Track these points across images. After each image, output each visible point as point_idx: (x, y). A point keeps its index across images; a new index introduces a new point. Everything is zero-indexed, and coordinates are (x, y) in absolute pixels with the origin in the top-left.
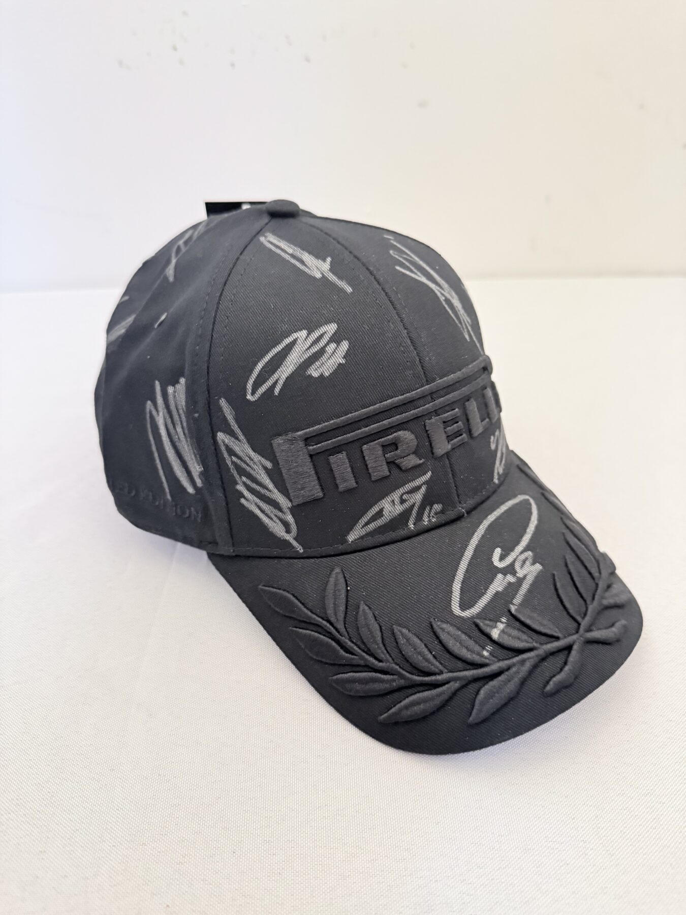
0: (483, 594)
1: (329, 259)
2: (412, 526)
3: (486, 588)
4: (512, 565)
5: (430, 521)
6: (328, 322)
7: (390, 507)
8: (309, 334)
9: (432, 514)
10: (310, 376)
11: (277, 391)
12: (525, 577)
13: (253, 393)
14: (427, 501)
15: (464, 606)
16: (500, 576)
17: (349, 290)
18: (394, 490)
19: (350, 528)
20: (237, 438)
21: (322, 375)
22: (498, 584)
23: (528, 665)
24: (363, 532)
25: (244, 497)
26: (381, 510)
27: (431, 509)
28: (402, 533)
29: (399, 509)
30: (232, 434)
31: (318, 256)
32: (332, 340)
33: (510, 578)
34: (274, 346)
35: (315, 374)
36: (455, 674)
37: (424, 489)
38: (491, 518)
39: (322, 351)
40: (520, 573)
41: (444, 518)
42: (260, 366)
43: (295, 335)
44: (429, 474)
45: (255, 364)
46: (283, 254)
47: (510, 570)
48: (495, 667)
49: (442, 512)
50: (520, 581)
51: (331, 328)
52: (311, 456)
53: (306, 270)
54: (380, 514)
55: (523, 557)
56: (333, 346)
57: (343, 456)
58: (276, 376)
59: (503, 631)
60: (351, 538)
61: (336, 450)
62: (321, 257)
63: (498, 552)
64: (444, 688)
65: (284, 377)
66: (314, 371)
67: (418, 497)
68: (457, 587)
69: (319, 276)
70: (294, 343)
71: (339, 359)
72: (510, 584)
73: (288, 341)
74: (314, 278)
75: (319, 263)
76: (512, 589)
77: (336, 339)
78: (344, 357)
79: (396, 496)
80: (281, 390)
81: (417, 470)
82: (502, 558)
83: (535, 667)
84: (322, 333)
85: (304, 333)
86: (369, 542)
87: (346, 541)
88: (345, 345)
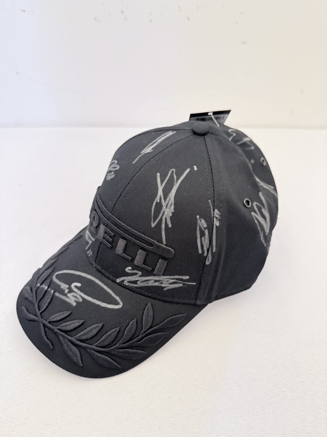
12: (68, 297)
44: (94, 240)
47: (71, 291)
76: (62, 292)
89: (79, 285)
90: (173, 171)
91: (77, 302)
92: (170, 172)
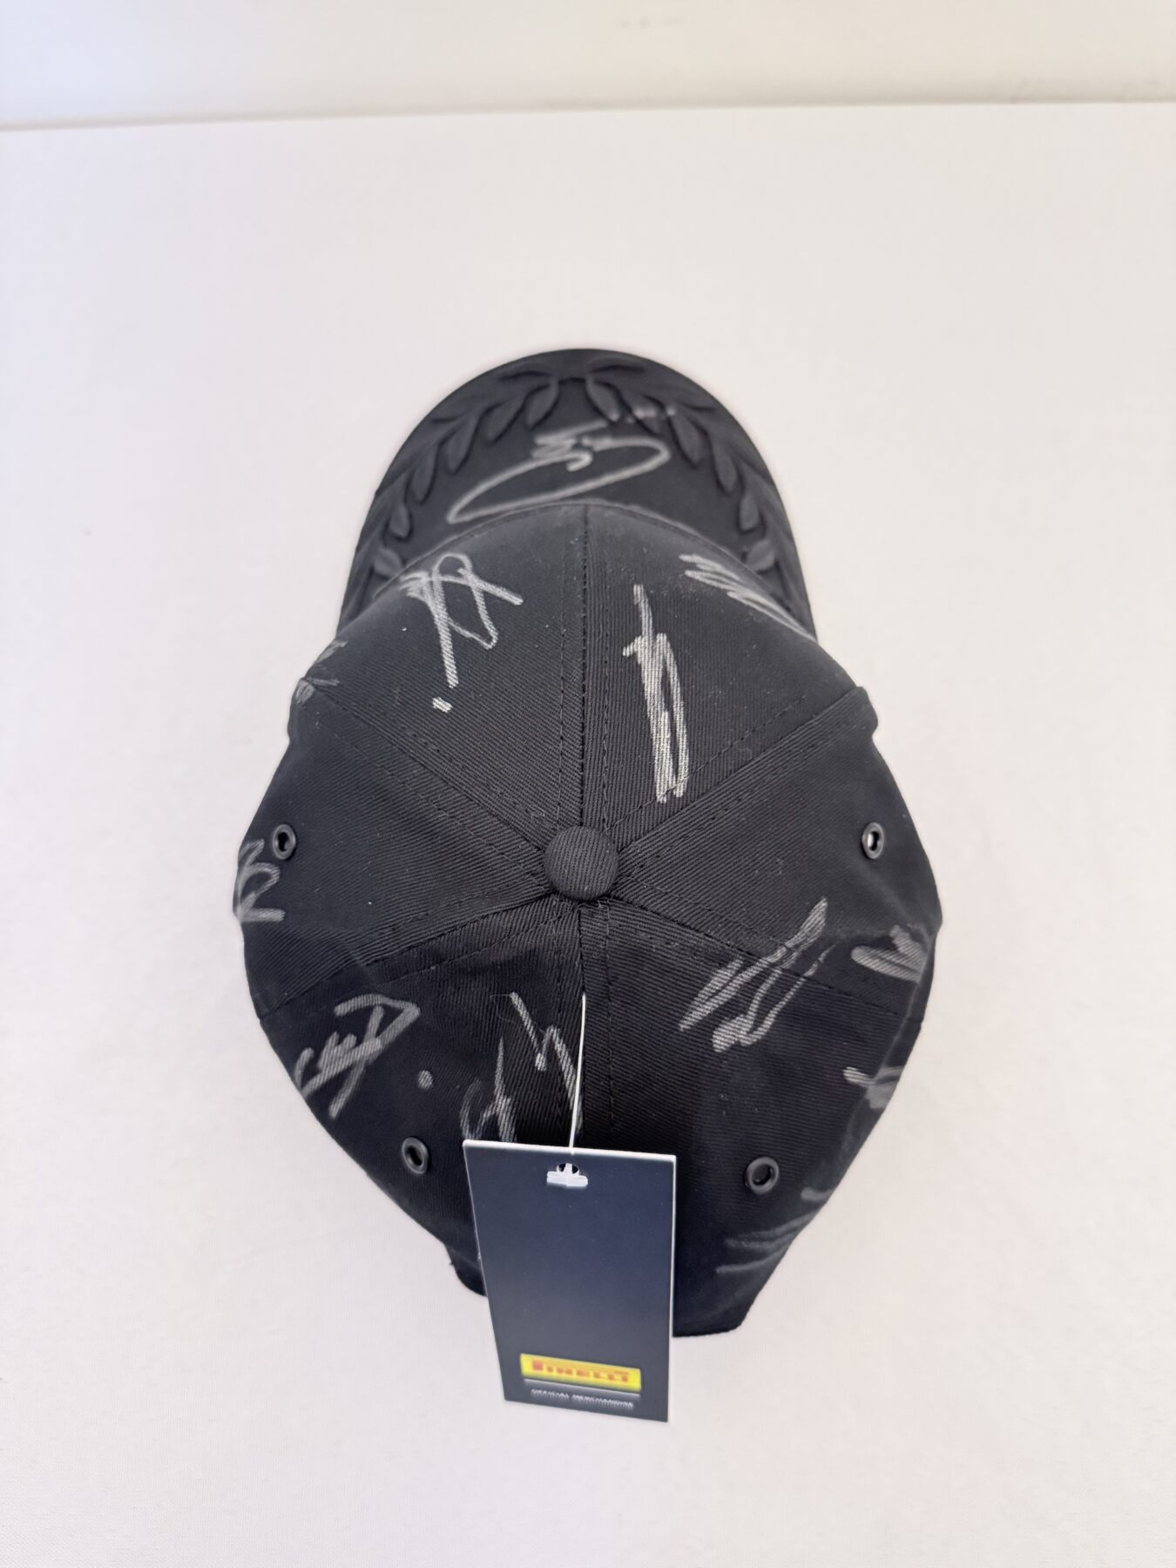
1: (627, 652)
6: (693, 579)
12: (568, 438)
17: (638, 588)
31: (636, 672)
47: (578, 447)
53: (670, 660)
69: (662, 638)
74: (669, 639)
75: (644, 658)
89: (573, 467)
90: (489, 639)
91: (536, 446)
92: (493, 632)
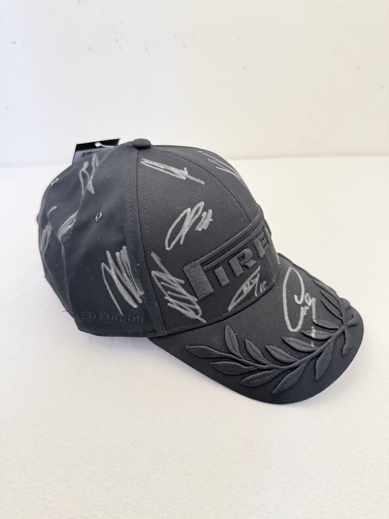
0: (299, 318)
1: (185, 169)
2: (256, 295)
3: (299, 315)
4: (304, 301)
5: (263, 290)
6: (199, 201)
7: (246, 288)
8: (192, 209)
9: (263, 287)
10: (198, 231)
11: (182, 242)
12: (311, 305)
13: (169, 246)
14: (260, 281)
15: (294, 326)
16: (302, 308)
17: (203, 183)
18: (246, 279)
19: (229, 304)
20: (163, 272)
21: (203, 230)
22: (303, 312)
23: (331, 345)
24: (235, 304)
25: (170, 302)
26: (242, 291)
27: (262, 284)
28: (252, 300)
29: (250, 288)
30: (161, 270)
31: (179, 168)
32: (204, 210)
33: (307, 308)
34: (176, 219)
35: (200, 230)
36: (303, 359)
37: (258, 276)
38: (285, 281)
39: (200, 217)
40: (309, 305)
41: (268, 288)
42: (170, 231)
43: (185, 212)
44: (259, 267)
45: (167, 231)
46: (159, 169)
47: (304, 304)
48: (318, 350)
49: (267, 284)
50: (311, 307)
51: (202, 204)
52: (205, 272)
53: (177, 176)
54: (242, 292)
55: (306, 296)
56: (205, 213)
57: (221, 268)
58: (180, 234)
59: (316, 333)
60: (230, 308)
61: (217, 266)
62: (180, 167)
63: (296, 296)
64: (300, 367)
65: (184, 234)
66: (199, 228)
67: (257, 280)
68: (287, 318)
69: (184, 178)
70: (185, 215)
71: (209, 219)
72: (307, 310)
73: (182, 215)
74: (183, 180)
75: (181, 171)
76: (309, 312)
77: (205, 209)
78: (212, 218)
79: (248, 282)
80: (184, 241)
81: (255, 267)
82: (299, 299)
83: (335, 344)
84: (198, 207)
85: (189, 209)
86: (239, 308)
87: (228, 311)
88: (210, 212)
89: (296, 297)
